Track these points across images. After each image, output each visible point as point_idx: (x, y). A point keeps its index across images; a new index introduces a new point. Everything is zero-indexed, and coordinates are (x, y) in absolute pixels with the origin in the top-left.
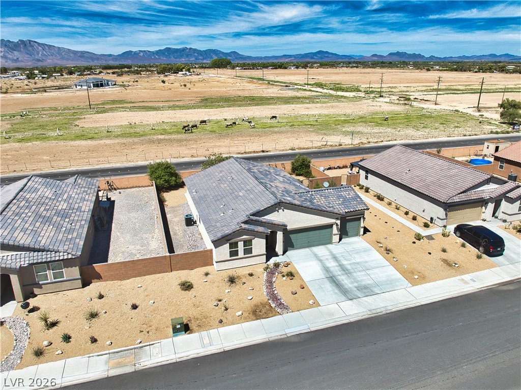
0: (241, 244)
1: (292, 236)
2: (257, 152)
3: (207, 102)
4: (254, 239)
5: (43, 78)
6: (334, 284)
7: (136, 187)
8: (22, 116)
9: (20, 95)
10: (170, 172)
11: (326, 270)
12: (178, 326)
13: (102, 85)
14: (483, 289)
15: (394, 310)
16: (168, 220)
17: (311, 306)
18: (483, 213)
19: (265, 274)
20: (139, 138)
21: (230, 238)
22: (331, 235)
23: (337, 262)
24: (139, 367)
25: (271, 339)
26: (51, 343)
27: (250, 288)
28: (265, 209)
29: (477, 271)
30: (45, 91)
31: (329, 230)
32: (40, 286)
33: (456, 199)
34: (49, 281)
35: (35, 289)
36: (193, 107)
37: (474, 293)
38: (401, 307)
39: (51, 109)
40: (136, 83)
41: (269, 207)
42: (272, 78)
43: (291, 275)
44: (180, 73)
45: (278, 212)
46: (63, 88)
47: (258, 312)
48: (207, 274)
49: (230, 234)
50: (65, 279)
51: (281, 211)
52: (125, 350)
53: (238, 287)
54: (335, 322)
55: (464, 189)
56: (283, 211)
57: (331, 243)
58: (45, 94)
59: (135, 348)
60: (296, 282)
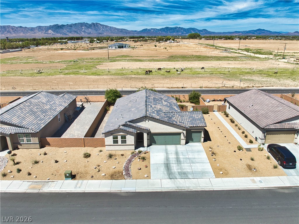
0: (119, 137)
1: (155, 137)
2: (179, 88)
3: (172, 58)
4: (127, 135)
5: (97, 42)
6: (166, 168)
8: (74, 62)
9: (81, 51)
11: (167, 159)
12: (68, 175)
13: (122, 47)
14: (264, 188)
15: (193, 190)
17: (145, 178)
18: (295, 138)
19: (130, 156)
20: (121, 76)
21: (113, 133)
22: (180, 139)
23: (177, 156)
24: (41, 191)
25: (111, 192)
26: (12, 172)
27: (117, 162)
28: (137, 119)
29: (268, 176)
30: (94, 49)
32: (21, 145)
33: (272, 127)
34: (25, 143)
35: (18, 146)
37: (256, 190)
38: (199, 189)
39: (90, 59)
40: (141, 46)
41: (139, 118)
42: (220, 45)
43: (144, 159)
44: (168, 41)
45: (145, 122)
46: (103, 48)
47: (113, 176)
48: (101, 151)
49: (112, 131)
50: (32, 143)
51: (147, 121)
52: (40, 182)
53: (112, 160)
54: (153, 189)
55: (279, 121)
56: (149, 121)
57: (180, 144)
58: (93, 51)
59: (45, 182)
60: (145, 163)
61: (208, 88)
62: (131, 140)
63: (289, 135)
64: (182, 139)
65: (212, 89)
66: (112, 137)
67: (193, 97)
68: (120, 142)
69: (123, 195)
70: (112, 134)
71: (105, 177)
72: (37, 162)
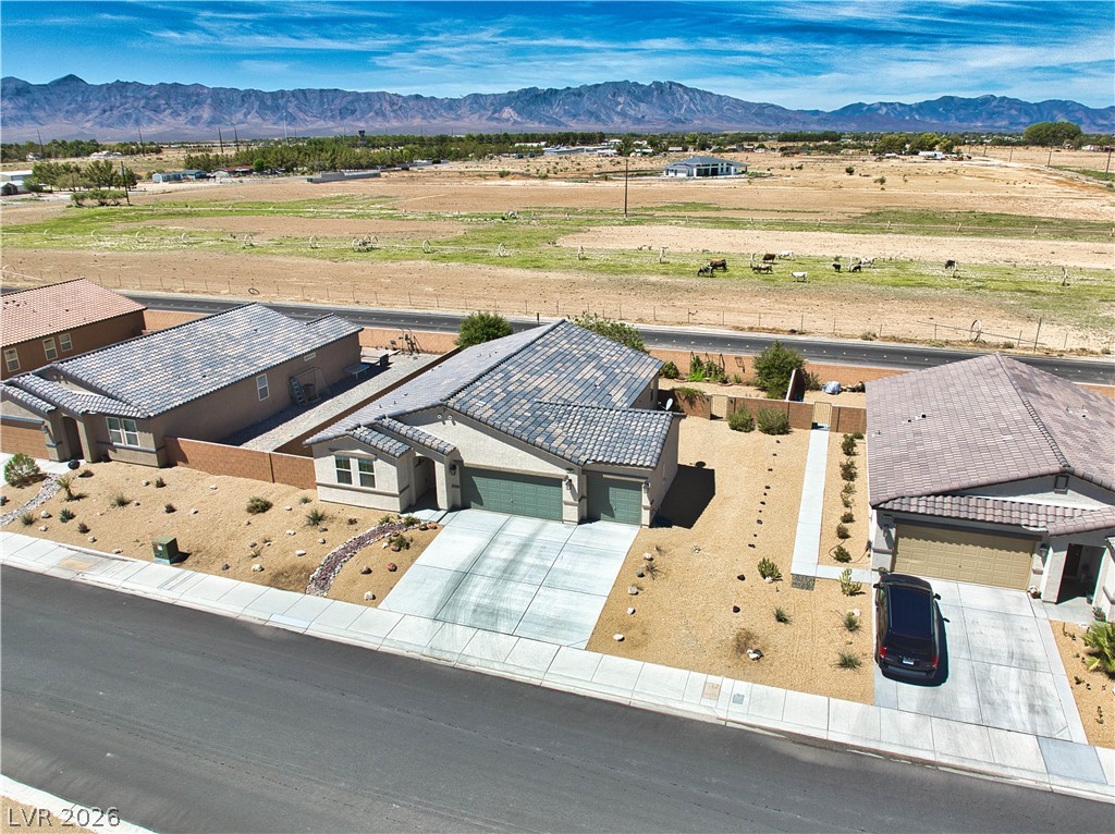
0: (354, 463)
1: (478, 481)
5: (645, 153)
12: (160, 548)
13: (715, 173)
14: (729, 724)
15: (477, 669)
17: (360, 601)
18: (1035, 572)
19: (373, 528)
20: (612, 277)
21: (334, 447)
22: (560, 502)
23: (517, 555)
24: (79, 579)
25: (241, 618)
26: (50, 516)
27: (321, 540)
28: (415, 411)
30: (606, 179)
31: (554, 490)
32: (114, 449)
33: (920, 507)
34: (122, 445)
35: (110, 451)
38: (496, 669)
40: (796, 172)
41: (421, 410)
44: (921, 153)
45: (444, 424)
46: (646, 175)
47: (280, 578)
48: (305, 501)
49: (331, 439)
50: (139, 447)
51: (449, 422)
52: (96, 555)
53: (310, 532)
54: (354, 639)
56: (454, 424)
57: (559, 519)
58: (607, 184)
59: (107, 557)
60: (395, 558)
61: (900, 341)
62: (387, 476)
63: (1004, 552)
64: (567, 504)
65: (907, 345)
66: (332, 459)
67: (768, 368)
68: (356, 482)
69: (262, 633)
70: (332, 450)
71: (257, 577)
72: (122, 503)
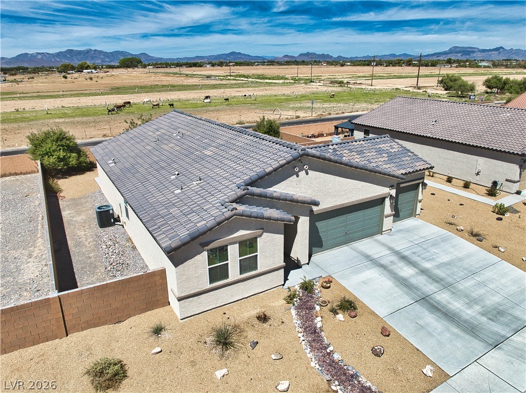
1: (320, 225)
4: (260, 236)
6: (439, 315)
7: (10, 175)
10: (68, 146)
11: (404, 283)
16: (65, 220)
17: (434, 382)
19: (293, 312)
22: (382, 216)
27: (273, 357)
28: (275, 170)
31: (377, 209)
36: (102, 94)
40: (31, 80)
41: (282, 166)
43: (348, 306)
45: (298, 176)
48: (158, 331)
49: (211, 229)
51: (302, 174)
53: (243, 357)
56: (307, 174)
57: (380, 232)
60: (367, 321)
62: (272, 249)
64: (386, 217)
66: (204, 257)
70: (205, 245)
